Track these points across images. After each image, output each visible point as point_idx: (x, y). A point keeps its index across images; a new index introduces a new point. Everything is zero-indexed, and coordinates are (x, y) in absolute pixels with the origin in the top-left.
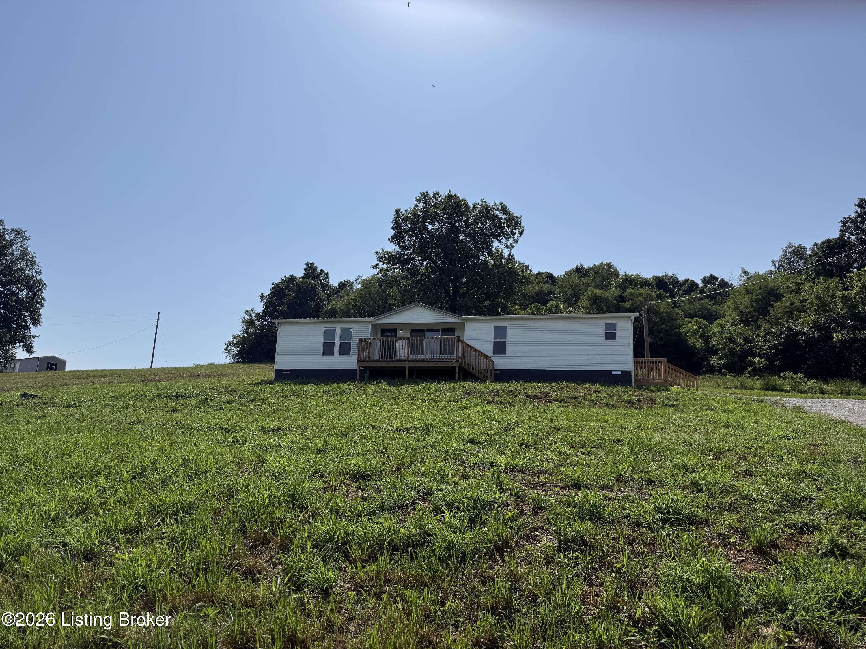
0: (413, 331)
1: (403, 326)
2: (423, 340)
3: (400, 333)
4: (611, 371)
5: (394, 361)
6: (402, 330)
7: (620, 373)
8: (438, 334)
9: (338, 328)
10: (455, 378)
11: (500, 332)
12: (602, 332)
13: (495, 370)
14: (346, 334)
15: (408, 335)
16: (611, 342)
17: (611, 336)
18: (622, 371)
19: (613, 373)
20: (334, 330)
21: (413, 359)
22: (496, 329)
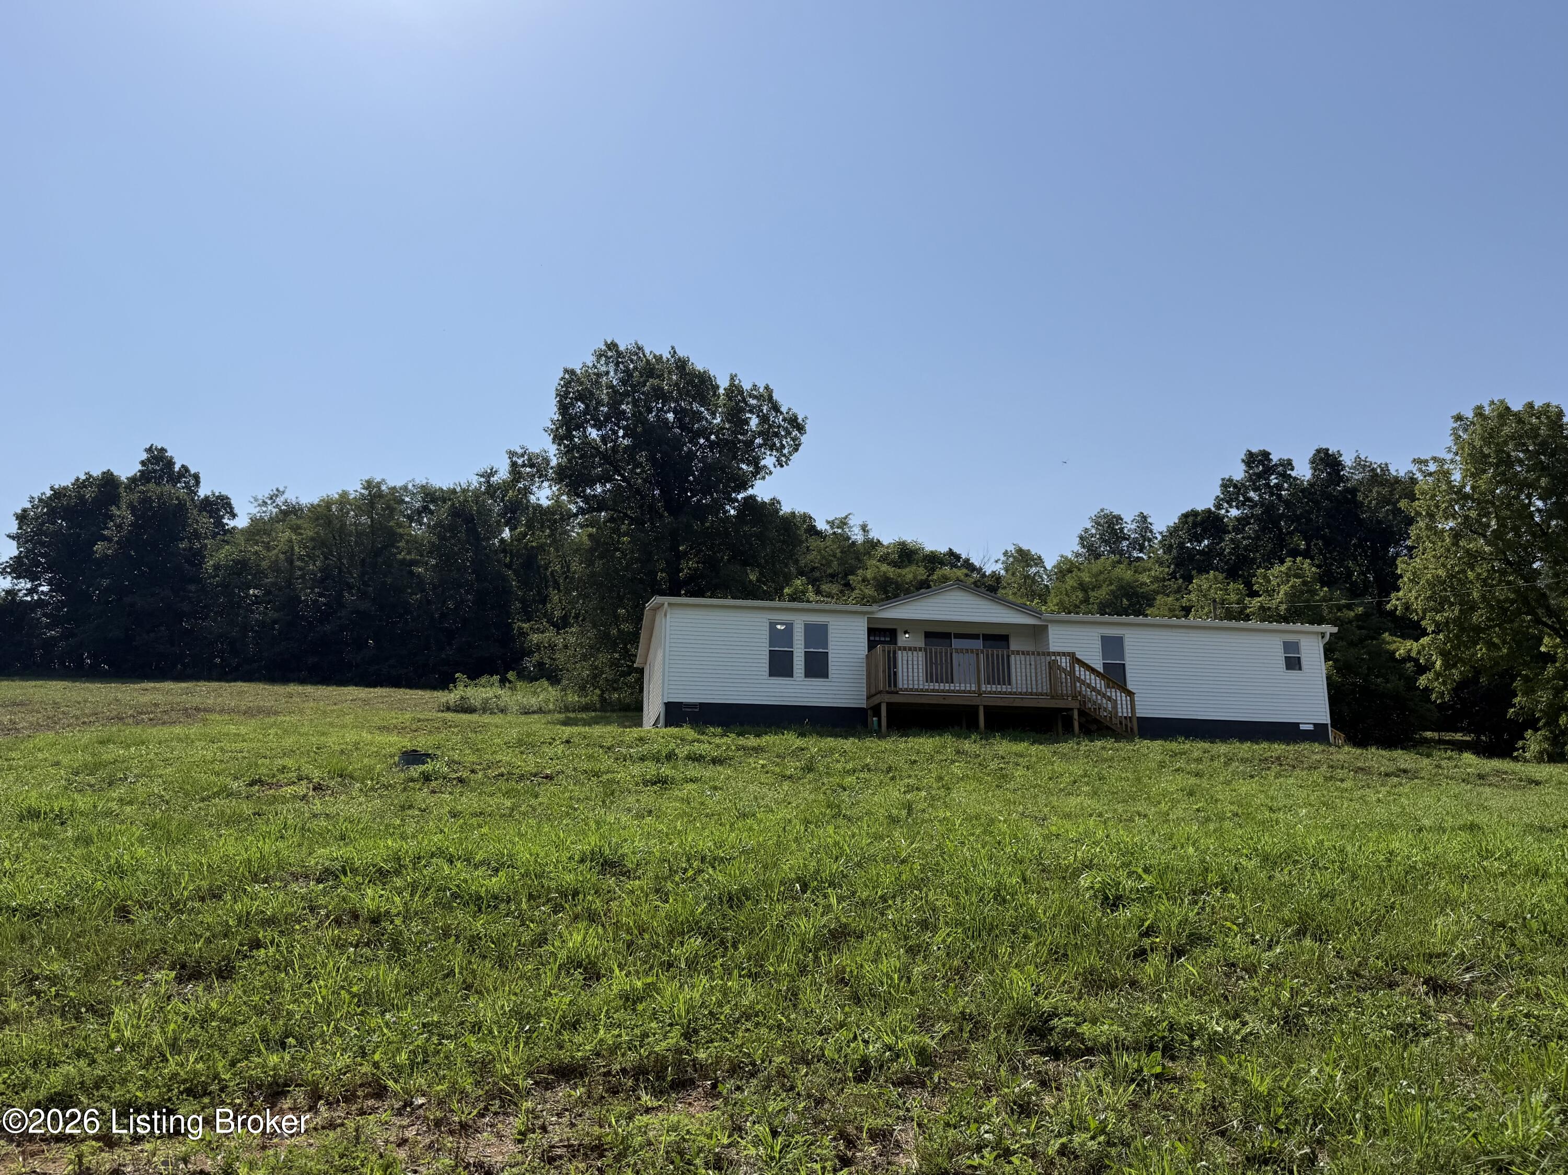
0: (928, 635)
1: (910, 625)
2: (1008, 656)
3: (904, 639)
4: (1299, 724)
5: (897, 693)
6: (906, 632)
7: (1311, 727)
8: (978, 644)
9: (799, 622)
10: (1073, 730)
11: (1112, 646)
12: (1279, 657)
13: (1138, 718)
14: (817, 634)
15: (921, 643)
16: (1294, 674)
17: (1293, 663)
18: (1314, 724)
19: (1302, 727)
20: (790, 626)
21: (990, 693)
22: (1105, 640)
